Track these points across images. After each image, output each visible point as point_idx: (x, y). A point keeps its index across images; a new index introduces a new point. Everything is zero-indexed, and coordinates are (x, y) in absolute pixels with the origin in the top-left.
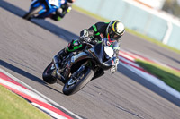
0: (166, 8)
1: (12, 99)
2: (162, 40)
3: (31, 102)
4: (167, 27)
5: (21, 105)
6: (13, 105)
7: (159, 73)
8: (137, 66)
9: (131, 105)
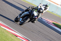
1: (11, 36)
9: (51, 38)
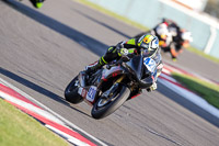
0: (209, 10)
1: (20, 120)
2: (203, 49)
3: (44, 124)
4: (210, 33)
5: (33, 127)
6: (22, 128)
7: (200, 90)
8: (174, 81)
9: (166, 128)
